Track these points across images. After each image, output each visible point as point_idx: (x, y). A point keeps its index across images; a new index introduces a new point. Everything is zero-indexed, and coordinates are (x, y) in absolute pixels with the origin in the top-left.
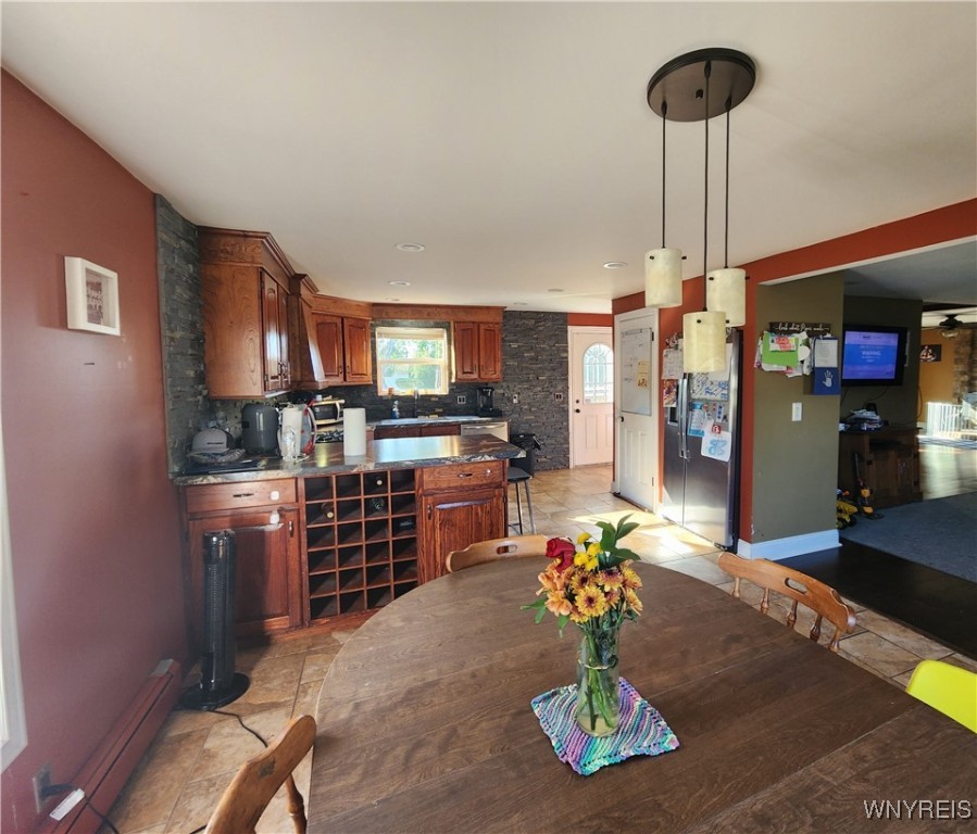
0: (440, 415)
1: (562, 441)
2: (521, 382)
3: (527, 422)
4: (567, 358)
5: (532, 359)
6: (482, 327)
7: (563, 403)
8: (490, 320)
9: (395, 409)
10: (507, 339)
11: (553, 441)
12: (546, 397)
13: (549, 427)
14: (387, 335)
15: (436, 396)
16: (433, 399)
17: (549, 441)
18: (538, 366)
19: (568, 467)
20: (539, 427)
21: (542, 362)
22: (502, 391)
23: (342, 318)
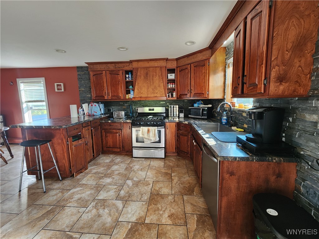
23: (190, 64)
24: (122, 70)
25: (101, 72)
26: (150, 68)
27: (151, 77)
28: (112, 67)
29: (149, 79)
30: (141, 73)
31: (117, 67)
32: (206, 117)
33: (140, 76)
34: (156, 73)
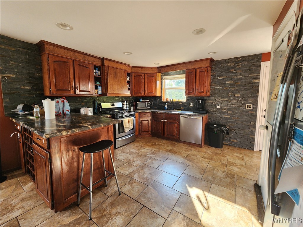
0: (182, 110)
1: (250, 133)
2: (223, 97)
3: (225, 118)
4: (258, 83)
5: (231, 84)
6: (198, 70)
7: (252, 110)
8: (203, 66)
9: (166, 106)
10: (216, 75)
11: (242, 132)
12: (240, 106)
13: (239, 124)
14: (167, 79)
15: (181, 102)
16: (180, 103)
17: (239, 131)
18: (236, 88)
19: (253, 150)
20: (233, 122)
21: (238, 86)
22: (212, 101)
23: (145, 73)
24: (92, 64)
25: (66, 60)
26: (118, 69)
27: (119, 77)
28: (80, 58)
29: (117, 78)
30: (111, 72)
31: (86, 59)
32: (149, 108)
33: (111, 74)
34: (122, 74)
